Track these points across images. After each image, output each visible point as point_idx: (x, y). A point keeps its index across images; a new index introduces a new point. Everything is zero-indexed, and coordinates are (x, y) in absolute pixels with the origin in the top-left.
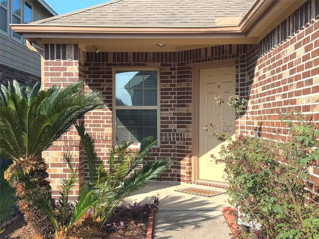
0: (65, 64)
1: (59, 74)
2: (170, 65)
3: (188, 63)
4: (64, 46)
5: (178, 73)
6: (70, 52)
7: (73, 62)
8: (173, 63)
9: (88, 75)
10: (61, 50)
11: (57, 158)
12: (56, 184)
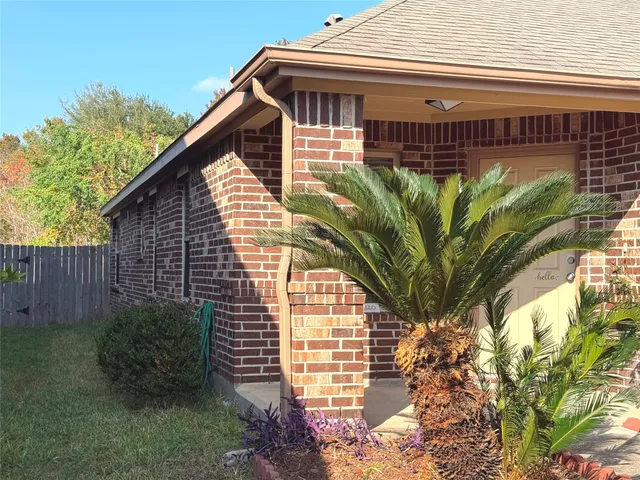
0: (338, 134)
1: (325, 155)
2: (421, 149)
3: (462, 145)
4: (337, 97)
5: (436, 165)
6: (348, 111)
7: (352, 132)
8: (425, 145)
9: (261, 162)
10: (330, 107)
11: (321, 330)
12: (318, 385)
